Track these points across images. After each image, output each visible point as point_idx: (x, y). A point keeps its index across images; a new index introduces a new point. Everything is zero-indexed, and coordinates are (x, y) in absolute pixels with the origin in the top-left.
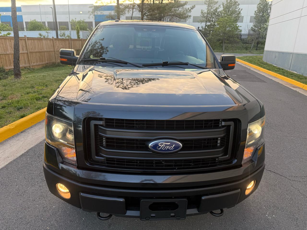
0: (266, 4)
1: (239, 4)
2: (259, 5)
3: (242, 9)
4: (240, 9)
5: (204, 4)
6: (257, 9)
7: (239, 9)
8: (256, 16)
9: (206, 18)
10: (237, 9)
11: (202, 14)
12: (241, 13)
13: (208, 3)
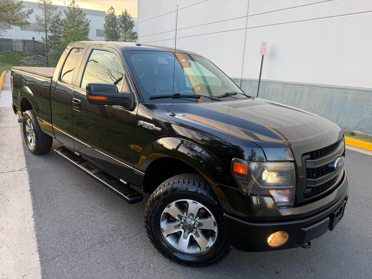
0: (114, 17)
1: (85, 15)
2: (107, 18)
3: (90, 21)
4: (89, 20)
5: (38, 8)
6: (105, 23)
7: (87, 20)
8: (106, 29)
9: (45, 26)
10: (84, 19)
11: (37, 21)
12: (89, 24)
13: (44, 7)
